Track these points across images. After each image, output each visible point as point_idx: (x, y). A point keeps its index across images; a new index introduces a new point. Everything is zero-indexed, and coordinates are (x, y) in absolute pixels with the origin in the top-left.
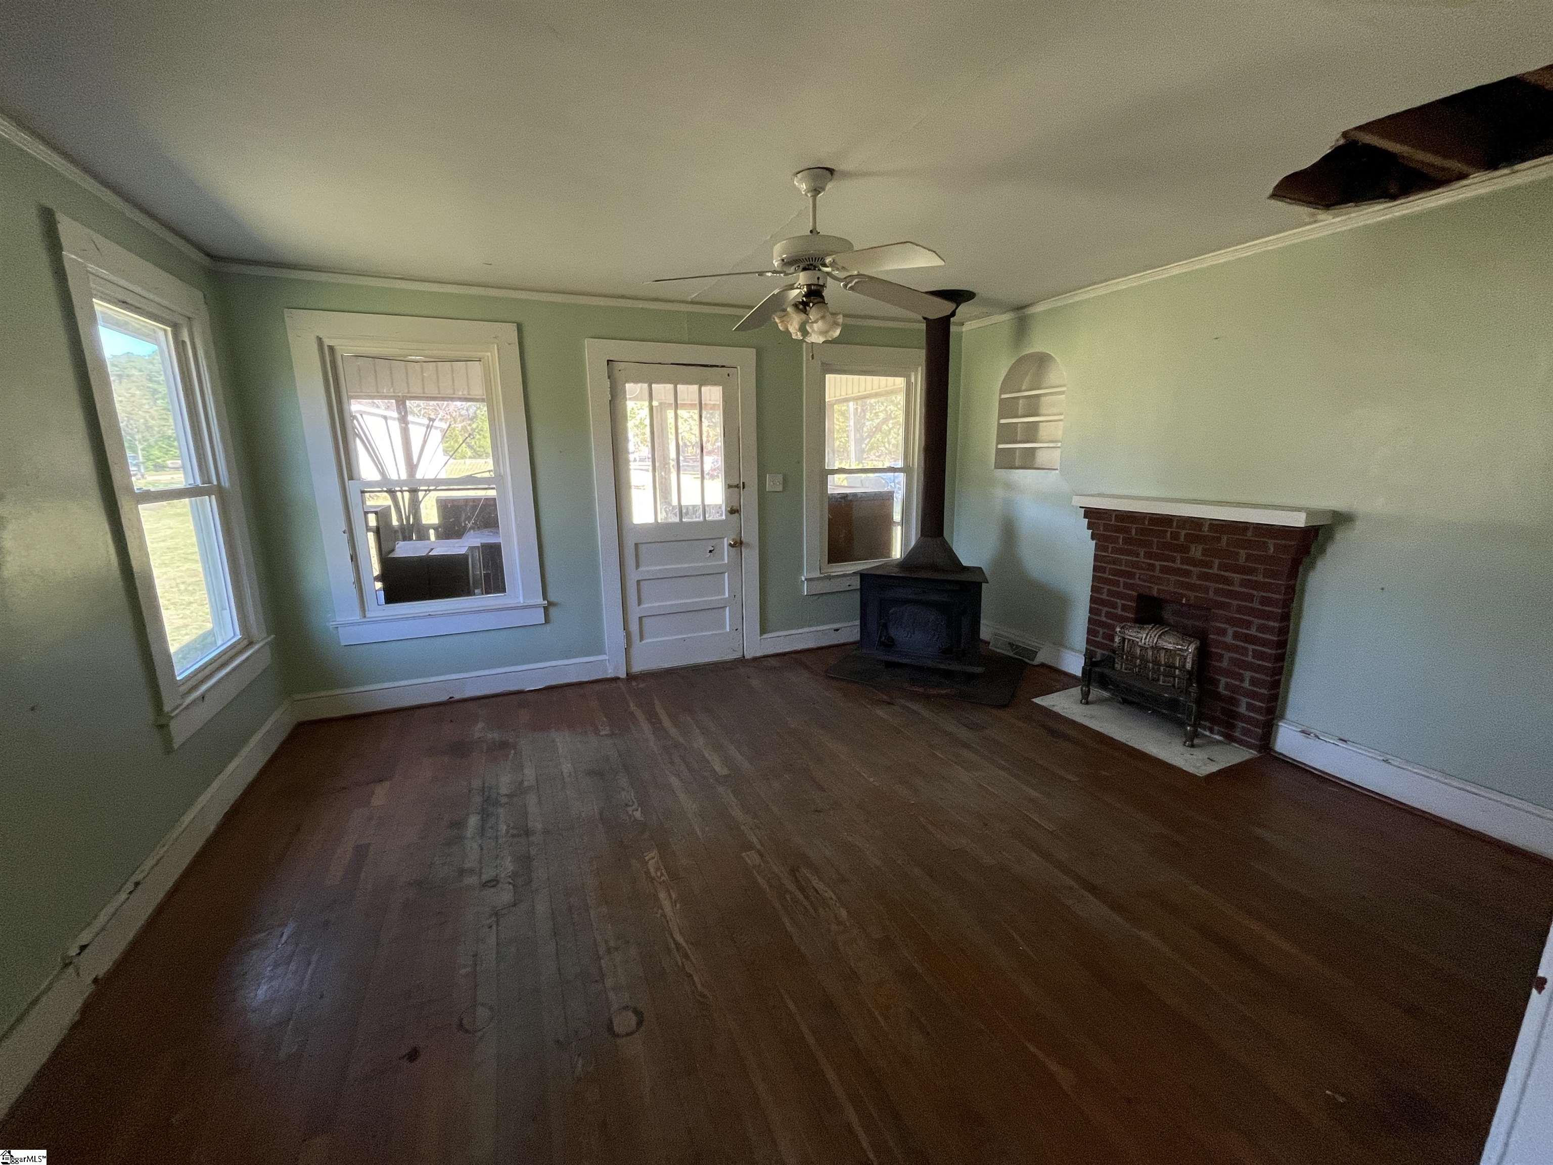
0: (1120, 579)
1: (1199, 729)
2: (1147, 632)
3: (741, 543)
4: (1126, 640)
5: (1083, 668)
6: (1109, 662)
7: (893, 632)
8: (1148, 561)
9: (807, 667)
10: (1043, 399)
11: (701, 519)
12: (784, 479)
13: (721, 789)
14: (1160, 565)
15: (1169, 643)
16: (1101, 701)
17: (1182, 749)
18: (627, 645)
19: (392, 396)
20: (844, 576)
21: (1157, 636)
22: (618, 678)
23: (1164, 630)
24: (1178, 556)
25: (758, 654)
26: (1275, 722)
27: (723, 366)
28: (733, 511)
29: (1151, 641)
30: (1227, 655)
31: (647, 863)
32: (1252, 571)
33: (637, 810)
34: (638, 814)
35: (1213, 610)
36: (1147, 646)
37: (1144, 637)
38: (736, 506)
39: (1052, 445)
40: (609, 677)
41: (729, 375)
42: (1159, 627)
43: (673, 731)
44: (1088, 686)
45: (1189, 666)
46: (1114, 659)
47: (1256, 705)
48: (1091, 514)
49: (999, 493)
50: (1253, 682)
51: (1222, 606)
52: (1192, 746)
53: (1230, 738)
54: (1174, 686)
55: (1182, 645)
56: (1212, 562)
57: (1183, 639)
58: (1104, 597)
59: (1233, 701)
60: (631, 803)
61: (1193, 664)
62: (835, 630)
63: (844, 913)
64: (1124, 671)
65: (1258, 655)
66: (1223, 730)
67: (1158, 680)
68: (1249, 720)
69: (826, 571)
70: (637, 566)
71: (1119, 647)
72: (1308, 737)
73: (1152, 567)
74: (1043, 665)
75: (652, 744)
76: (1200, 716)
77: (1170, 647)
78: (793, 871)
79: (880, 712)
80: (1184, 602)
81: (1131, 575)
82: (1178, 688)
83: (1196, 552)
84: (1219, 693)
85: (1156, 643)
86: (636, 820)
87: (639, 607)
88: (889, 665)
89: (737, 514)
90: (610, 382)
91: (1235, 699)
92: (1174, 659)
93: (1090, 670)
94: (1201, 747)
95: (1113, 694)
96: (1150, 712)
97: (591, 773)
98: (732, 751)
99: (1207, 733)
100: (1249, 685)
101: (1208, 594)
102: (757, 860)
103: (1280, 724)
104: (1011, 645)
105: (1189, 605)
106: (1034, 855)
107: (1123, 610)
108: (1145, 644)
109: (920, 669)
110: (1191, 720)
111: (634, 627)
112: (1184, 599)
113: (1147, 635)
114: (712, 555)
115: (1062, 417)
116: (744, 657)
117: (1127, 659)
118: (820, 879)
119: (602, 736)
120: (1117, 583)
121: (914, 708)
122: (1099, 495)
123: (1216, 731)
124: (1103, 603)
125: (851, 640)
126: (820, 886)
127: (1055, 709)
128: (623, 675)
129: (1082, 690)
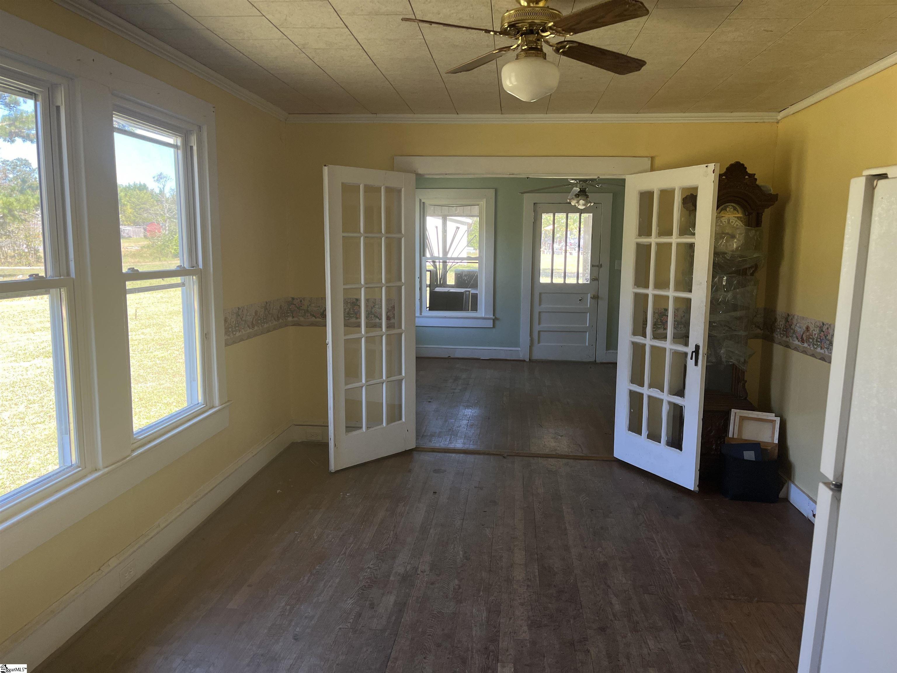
3: (598, 297)
11: (576, 282)
18: (531, 345)
19: (440, 215)
22: (525, 361)
25: (604, 361)
28: (594, 279)
38: (596, 276)
40: (520, 359)
41: (597, 208)
70: (540, 304)
87: (539, 326)
89: (596, 281)
90: (534, 213)
111: (536, 336)
114: (581, 302)
128: (527, 359)
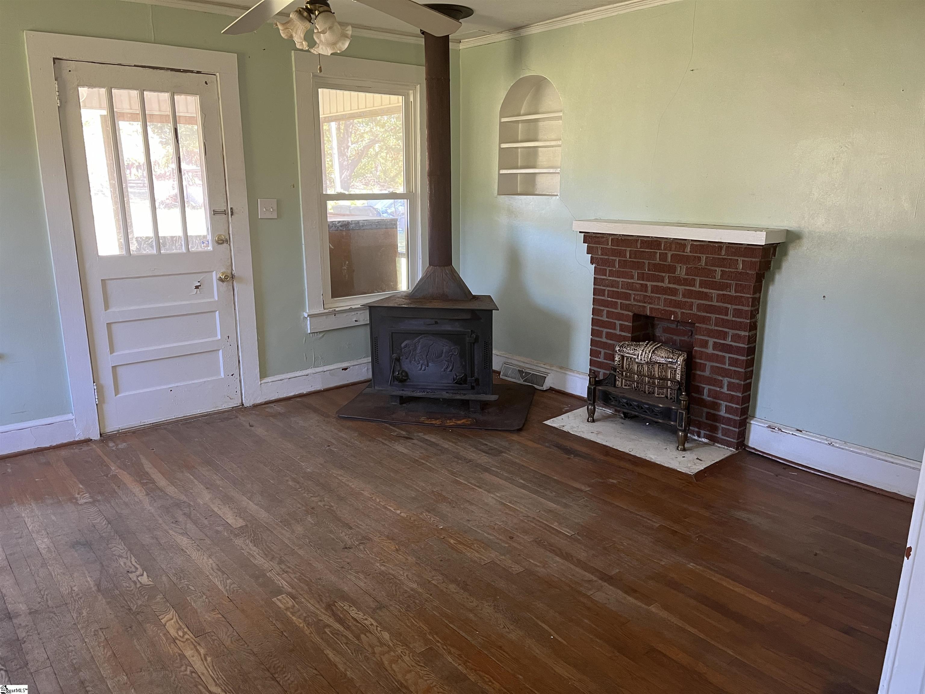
0: (618, 301)
1: (689, 435)
2: (642, 349)
3: (233, 277)
4: (625, 358)
5: (589, 388)
6: (611, 380)
7: (406, 366)
8: (642, 282)
9: (316, 410)
10: (541, 124)
11: (184, 250)
12: (279, 203)
13: (238, 542)
14: (652, 285)
15: (661, 357)
16: (606, 418)
17: (676, 453)
18: (98, 401)
20: (351, 310)
21: (651, 351)
22: (90, 440)
23: (656, 346)
24: (666, 276)
25: (258, 401)
26: (748, 420)
27: (198, 72)
28: (222, 241)
29: (646, 356)
30: (709, 364)
31: (164, 626)
32: (726, 287)
33: (142, 575)
34: (144, 579)
35: (697, 325)
36: (643, 362)
37: (640, 354)
38: (223, 233)
39: (551, 171)
40: (77, 439)
41: (206, 83)
42: (653, 343)
43: (171, 490)
44: (593, 405)
45: (678, 377)
46: (615, 376)
47: (733, 407)
48: (589, 238)
49: (503, 220)
50: (731, 386)
51: (704, 320)
52: (684, 450)
53: (713, 440)
54: (667, 397)
55: (672, 358)
56: (694, 280)
57: (673, 353)
58: (605, 318)
59: (715, 406)
60: (133, 569)
61: (682, 375)
62: (343, 369)
63: (386, 636)
64: (624, 387)
65: (733, 362)
66: (707, 433)
67: (654, 393)
68: (728, 421)
69: (330, 306)
70: (107, 307)
71: (619, 365)
72: (773, 431)
73: (644, 288)
74: (551, 389)
75: (148, 507)
76: (689, 423)
77: (662, 360)
78: (330, 607)
79: (400, 448)
80: (672, 319)
81: (627, 297)
82: (671, 399)
83: (681, 271)
84: (703, 400)
85: (651, 358)
86: (142, 585)
87: (112, 355)
88: (404, 400)
89: (225, 245)
90: (58, 84)
91: (717, 403)
92: (666, 372)
93: (595, 389)
94: (691, 450)
95: (616, 411)
96: (647, 424)
97: (75, 545)
98: (245, 501)
99: (696, 438)
100: (728, 390)
101: (692, 310)
102: (291, 602)
103: (752, 422)
104: (521, 372)
105: (676, 321)
106: (557, 559)
107: (621, 330)
108: (641, 360)
109: (435, 401)
110: (682, 426)
111: (107, 379)
112: (673, 316)
113: (643, 351)
114: (198, 292)
115: (559, 143)
116: (243, 405)
117: (626, 376)
118: (359, 609)
119: (81, 505)
120: (614, 305)
121: (433, 440)
122: (596, 220)
123: (702, 435)
124: (603, 324)
125: (362, 378)
126: (360, 616)
127: (565, 429)
128: (96, 436)
129: (588, 408)
